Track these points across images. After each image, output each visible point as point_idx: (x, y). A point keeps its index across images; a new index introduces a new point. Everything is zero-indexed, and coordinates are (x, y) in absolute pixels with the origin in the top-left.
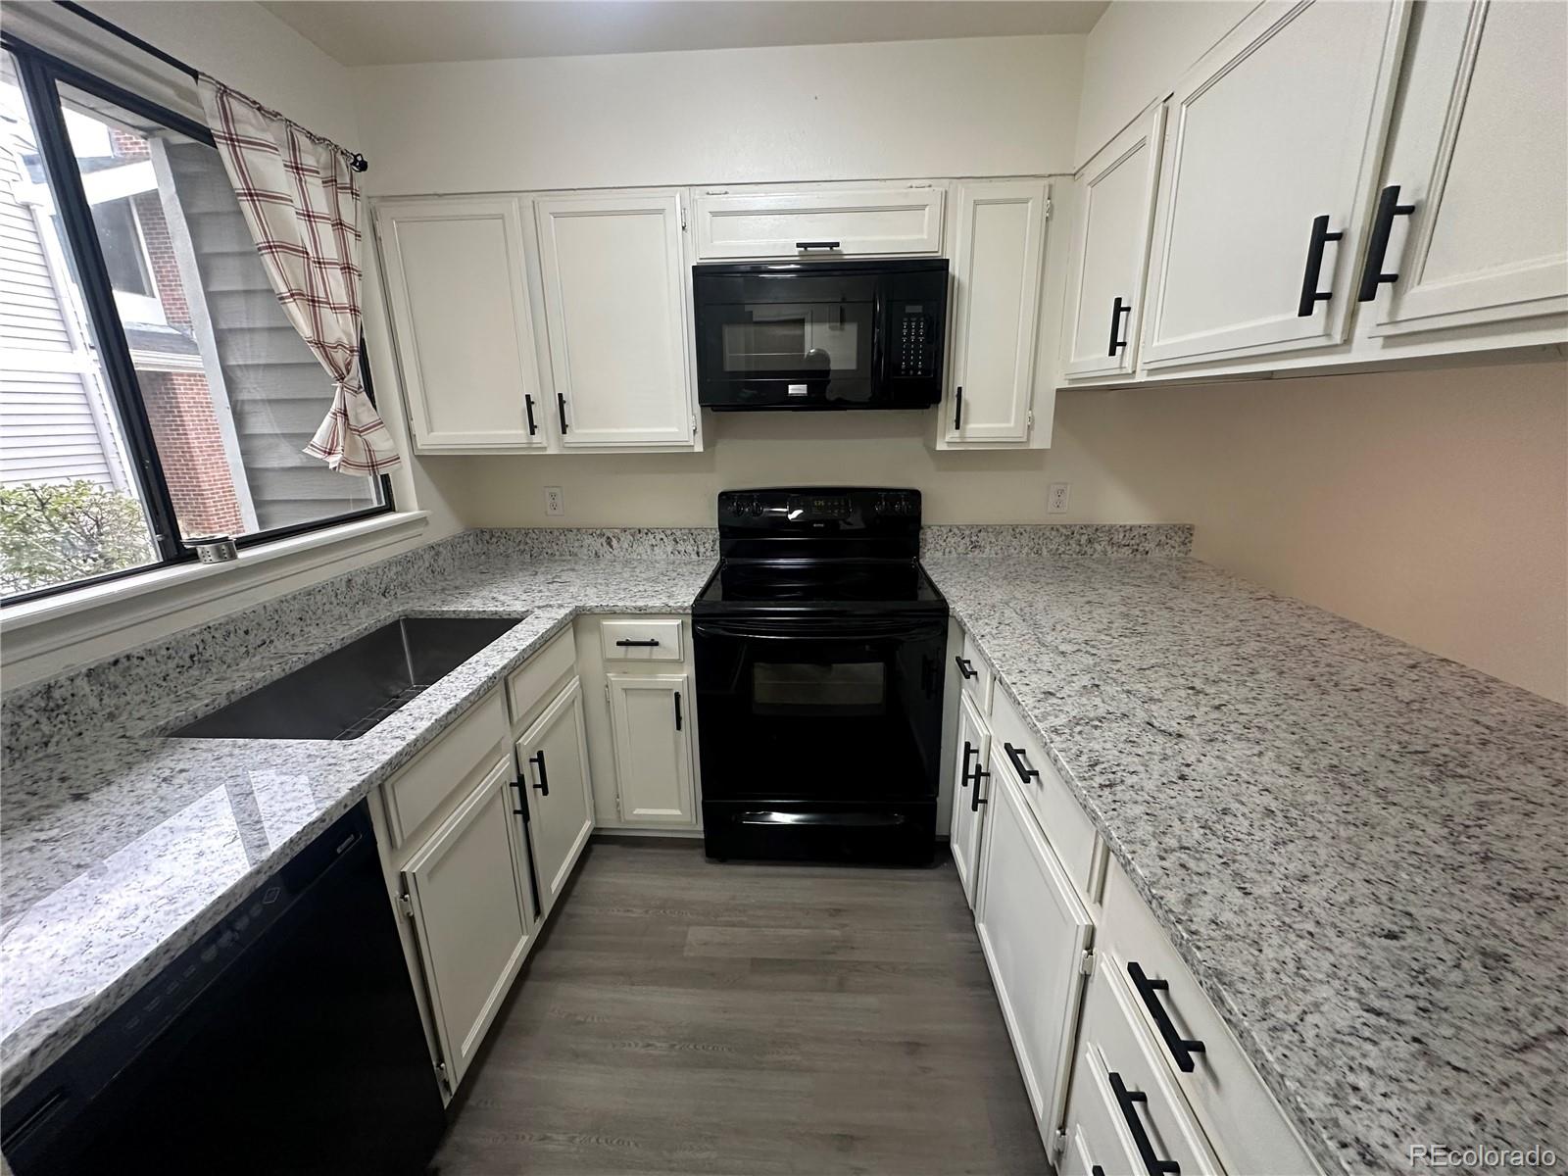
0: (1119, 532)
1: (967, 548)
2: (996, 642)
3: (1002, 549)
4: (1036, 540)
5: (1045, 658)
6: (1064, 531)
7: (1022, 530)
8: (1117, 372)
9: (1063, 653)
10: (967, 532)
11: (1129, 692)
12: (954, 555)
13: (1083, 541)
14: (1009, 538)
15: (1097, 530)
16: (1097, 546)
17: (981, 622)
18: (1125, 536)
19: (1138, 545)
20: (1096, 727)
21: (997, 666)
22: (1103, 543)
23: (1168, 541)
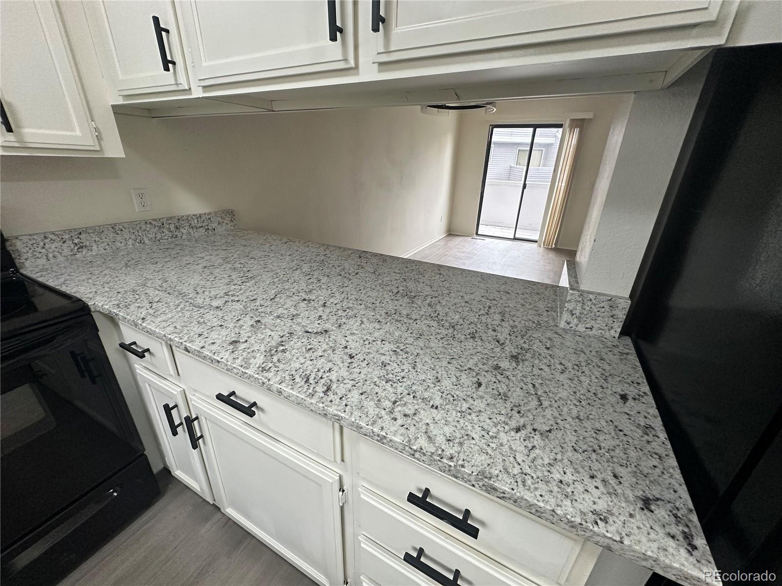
0: (193, 219)
2: (159, 319)
3: (108, 244)
4: (136, 233)
5: (208, 316)
6: (155, 223)
7: (121, 227)
8: (174, 88)
9: (217, 307)
11: (279, 317)
13: (172, 229)
14: (112, 235)
15: (179, 219)
17: (132, 308)
18: (198, 221)
19: (208, 226)
20: (284, 351)
21: (177, 339)
22: (186, 228)
23: (223, 220)
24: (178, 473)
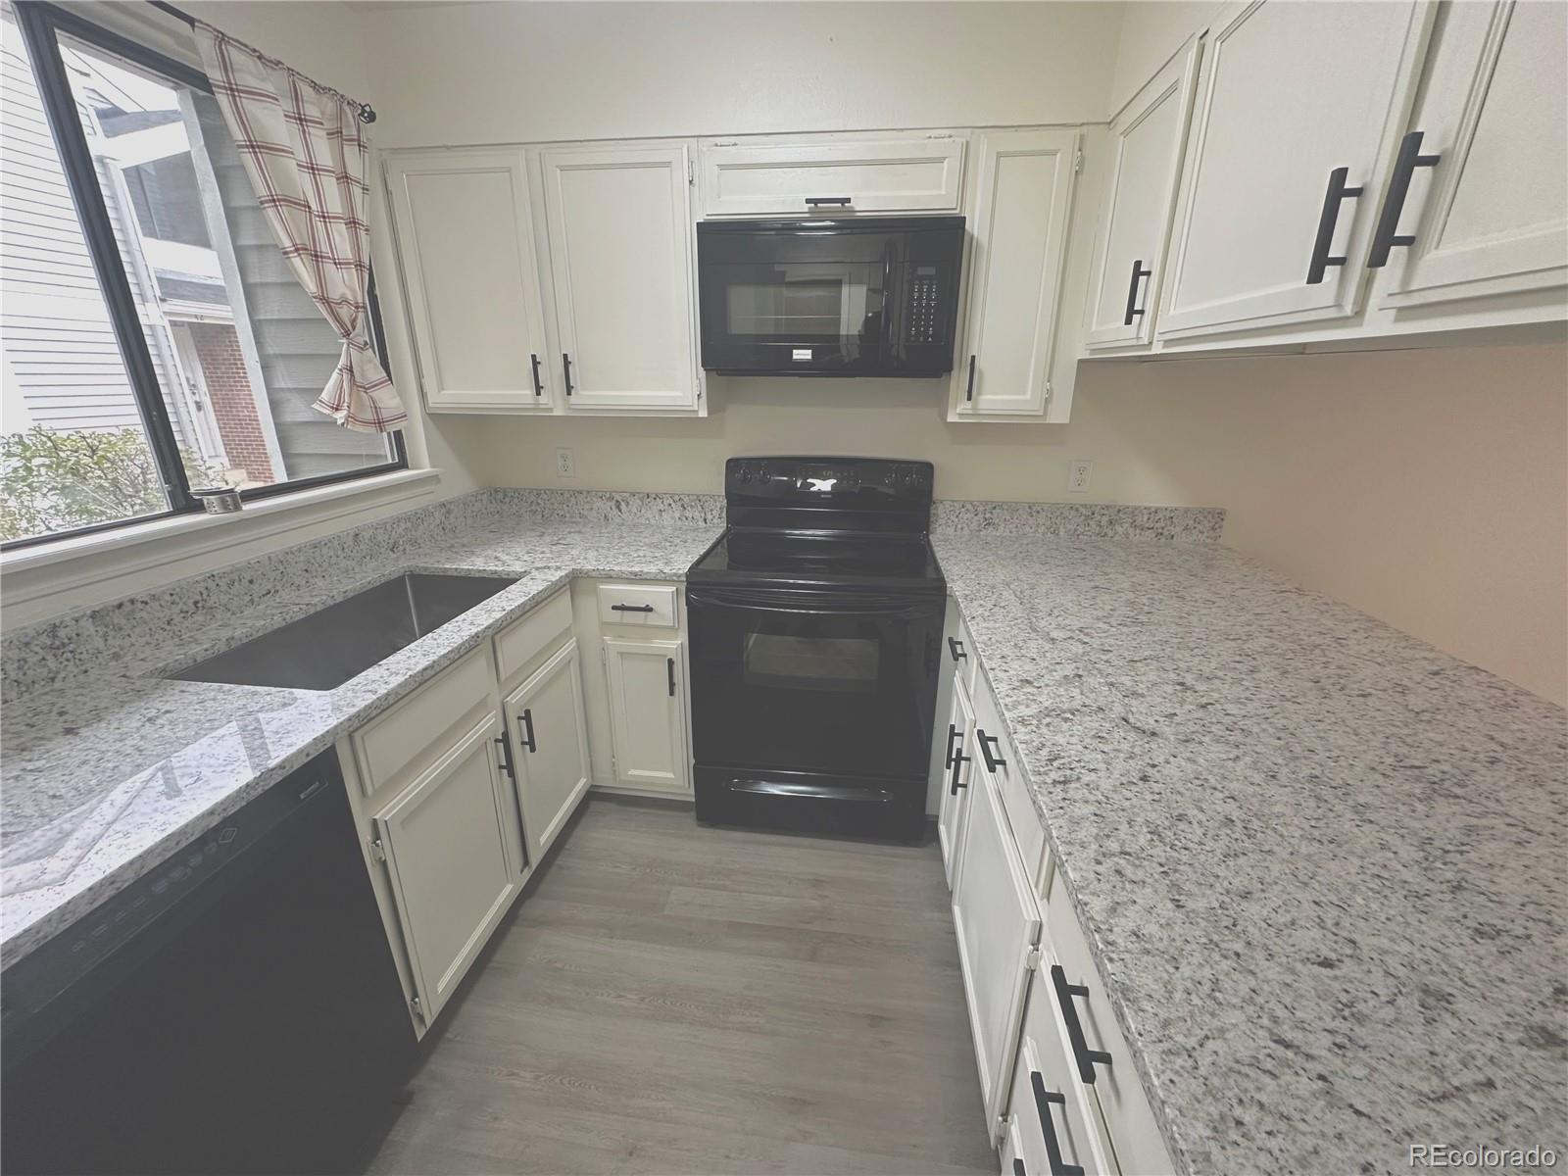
0: (1143, 514)
1: (980, 525)
2: (984, 625)
3: (1017, 527)
4: (1053, 520)
5: (1032, 644)
6: (1083, 510)
7: (1039, 509)
8: (1134, 342)
9: (1053, 639)
10: (981, 508)
11: (1112, 684)
12: (966, 531)
13: (1104, 523)
14: (1025, 516)
15: (1119, 511)
17: (975, 603)
18: (1149, 519)
19: (1163, 528)
20: (1066, 720)
21: (980, 650)
22: (1125, 525)
23: (1197, 525)
24: (942, 828)
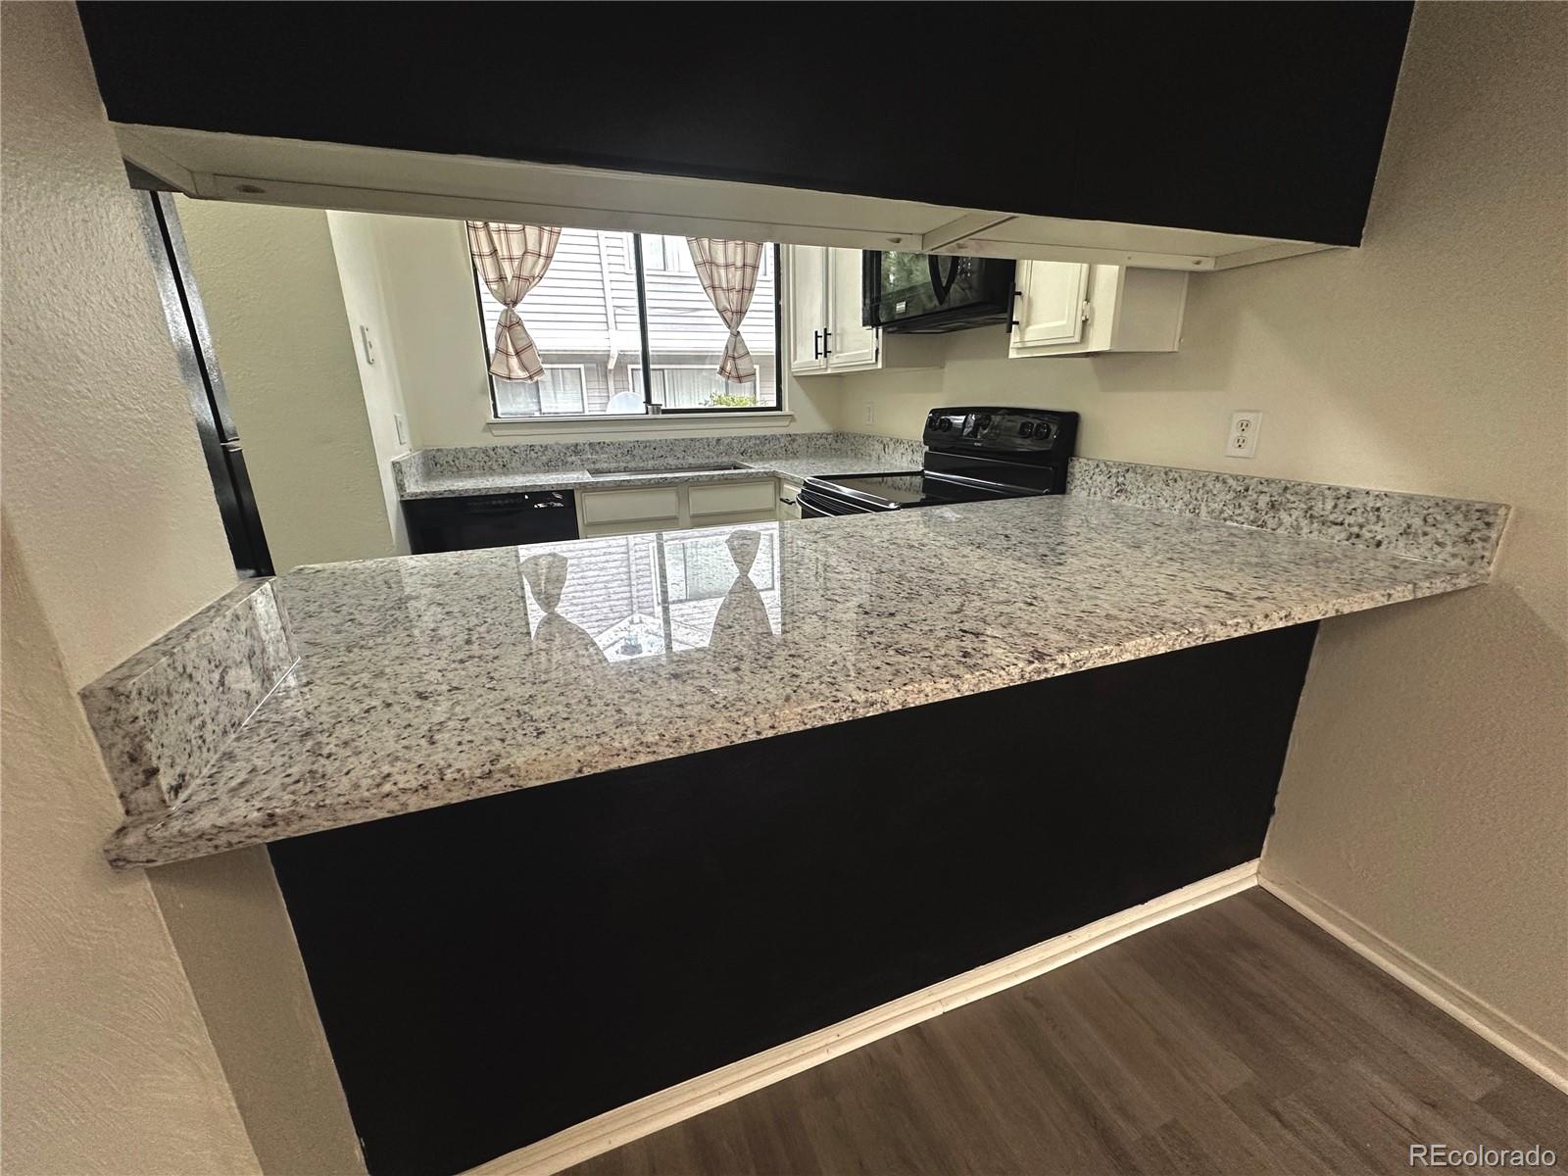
0: (1324, 498)
3: (1150, 498)
4: (1193, 493)
7: (1176, 475)
10: (1114, 471)
12: (1099, 497)
13: (1262, 505)
14: (1160, 485)
15: (1286, 489)
16: (1283, 515)
19: (1361, 527)
22: (1295, 513)
23: (1428, 529)
